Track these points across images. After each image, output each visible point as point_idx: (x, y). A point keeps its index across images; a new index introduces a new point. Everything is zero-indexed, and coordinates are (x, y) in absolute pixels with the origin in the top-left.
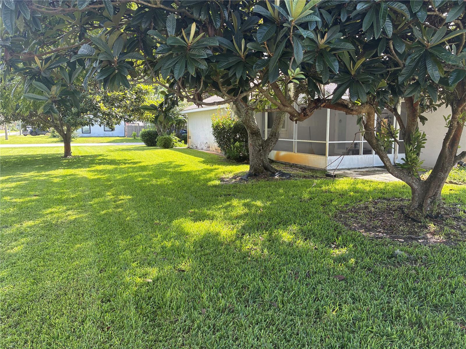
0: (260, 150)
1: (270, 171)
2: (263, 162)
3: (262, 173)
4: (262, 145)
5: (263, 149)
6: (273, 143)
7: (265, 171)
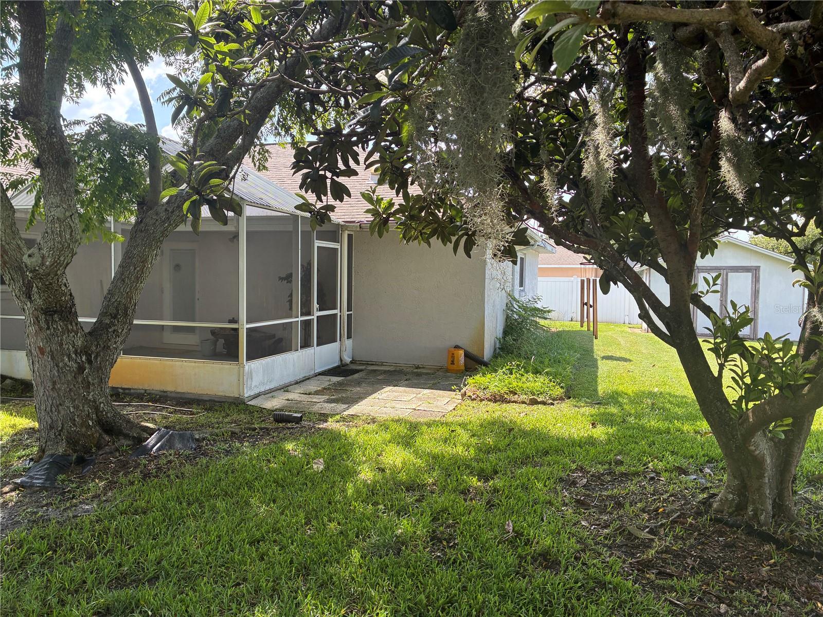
0: (81, 369)
1: (126, 436)
2: (97, 409)
3: (99, 447)
4: (85, 351)
5: (90, 361)
6: (119, 340)
7: (107, 438)
